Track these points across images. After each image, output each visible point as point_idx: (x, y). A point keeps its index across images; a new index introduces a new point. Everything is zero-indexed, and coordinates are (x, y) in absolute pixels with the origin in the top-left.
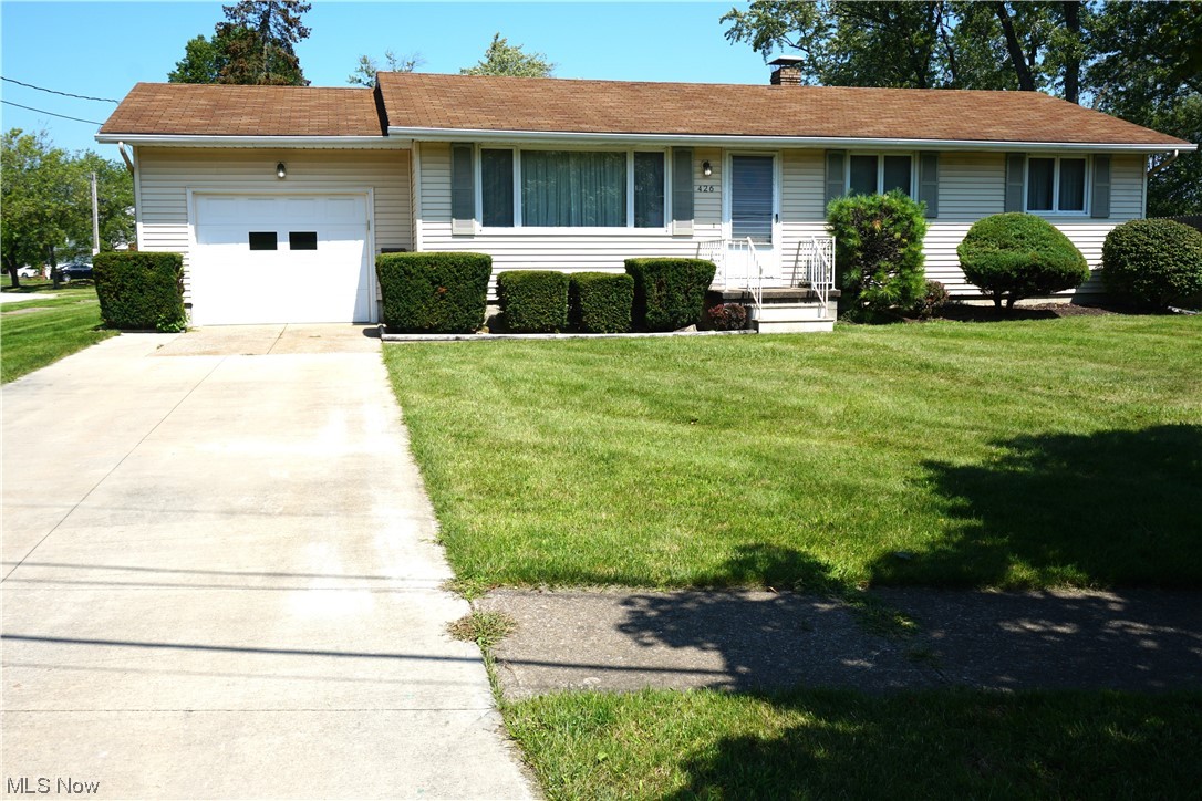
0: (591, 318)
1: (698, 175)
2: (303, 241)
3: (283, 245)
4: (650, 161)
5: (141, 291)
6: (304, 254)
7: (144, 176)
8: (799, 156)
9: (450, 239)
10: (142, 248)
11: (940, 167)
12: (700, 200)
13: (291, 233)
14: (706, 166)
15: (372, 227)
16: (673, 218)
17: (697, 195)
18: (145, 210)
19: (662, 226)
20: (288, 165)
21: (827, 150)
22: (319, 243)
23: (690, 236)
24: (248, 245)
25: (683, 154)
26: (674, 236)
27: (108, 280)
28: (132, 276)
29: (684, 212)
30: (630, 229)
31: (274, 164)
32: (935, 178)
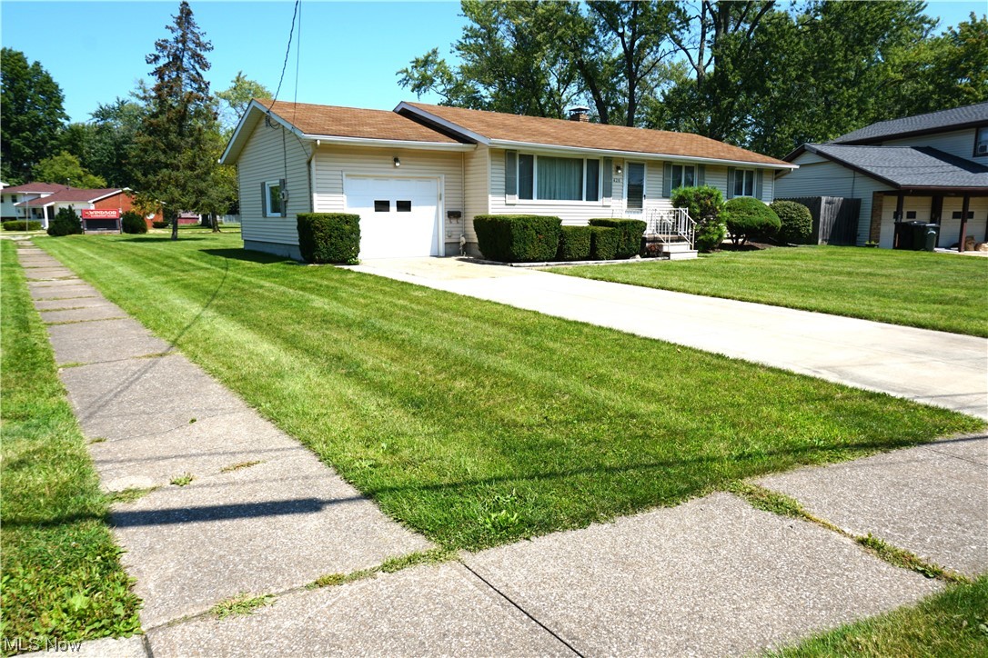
0: (601, 252)
1: (614, 173)
2: (404, 206)
3: (393, 208)
4: (593, 164)
5: (342, 238)
6: (404, 214)
7: (318, 163)
8: (654, 164)
9: (505, 206)
10: (316, 210)
11: (706, 172)
12: (615, 186)
13: (397, 202)
14: (618, 168)
15: (443, 198)
16: (604, 196)
17: (614, 183)
18: (319, 185)
19: (597, 200)
20: (400, 158)
21: (665, 162)
22: (412, 208)
23: (609, 206)
24: (374, 209)
25: (608, 160)
26: (604, 206)
27: (322, 232)
28: (337, 229)
29: (608, 194)
30: (584, 202)
31: (391, 159)
32: (704, 178)
